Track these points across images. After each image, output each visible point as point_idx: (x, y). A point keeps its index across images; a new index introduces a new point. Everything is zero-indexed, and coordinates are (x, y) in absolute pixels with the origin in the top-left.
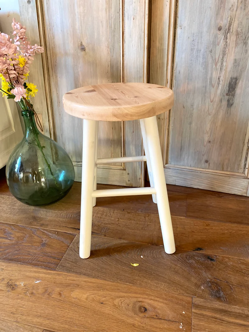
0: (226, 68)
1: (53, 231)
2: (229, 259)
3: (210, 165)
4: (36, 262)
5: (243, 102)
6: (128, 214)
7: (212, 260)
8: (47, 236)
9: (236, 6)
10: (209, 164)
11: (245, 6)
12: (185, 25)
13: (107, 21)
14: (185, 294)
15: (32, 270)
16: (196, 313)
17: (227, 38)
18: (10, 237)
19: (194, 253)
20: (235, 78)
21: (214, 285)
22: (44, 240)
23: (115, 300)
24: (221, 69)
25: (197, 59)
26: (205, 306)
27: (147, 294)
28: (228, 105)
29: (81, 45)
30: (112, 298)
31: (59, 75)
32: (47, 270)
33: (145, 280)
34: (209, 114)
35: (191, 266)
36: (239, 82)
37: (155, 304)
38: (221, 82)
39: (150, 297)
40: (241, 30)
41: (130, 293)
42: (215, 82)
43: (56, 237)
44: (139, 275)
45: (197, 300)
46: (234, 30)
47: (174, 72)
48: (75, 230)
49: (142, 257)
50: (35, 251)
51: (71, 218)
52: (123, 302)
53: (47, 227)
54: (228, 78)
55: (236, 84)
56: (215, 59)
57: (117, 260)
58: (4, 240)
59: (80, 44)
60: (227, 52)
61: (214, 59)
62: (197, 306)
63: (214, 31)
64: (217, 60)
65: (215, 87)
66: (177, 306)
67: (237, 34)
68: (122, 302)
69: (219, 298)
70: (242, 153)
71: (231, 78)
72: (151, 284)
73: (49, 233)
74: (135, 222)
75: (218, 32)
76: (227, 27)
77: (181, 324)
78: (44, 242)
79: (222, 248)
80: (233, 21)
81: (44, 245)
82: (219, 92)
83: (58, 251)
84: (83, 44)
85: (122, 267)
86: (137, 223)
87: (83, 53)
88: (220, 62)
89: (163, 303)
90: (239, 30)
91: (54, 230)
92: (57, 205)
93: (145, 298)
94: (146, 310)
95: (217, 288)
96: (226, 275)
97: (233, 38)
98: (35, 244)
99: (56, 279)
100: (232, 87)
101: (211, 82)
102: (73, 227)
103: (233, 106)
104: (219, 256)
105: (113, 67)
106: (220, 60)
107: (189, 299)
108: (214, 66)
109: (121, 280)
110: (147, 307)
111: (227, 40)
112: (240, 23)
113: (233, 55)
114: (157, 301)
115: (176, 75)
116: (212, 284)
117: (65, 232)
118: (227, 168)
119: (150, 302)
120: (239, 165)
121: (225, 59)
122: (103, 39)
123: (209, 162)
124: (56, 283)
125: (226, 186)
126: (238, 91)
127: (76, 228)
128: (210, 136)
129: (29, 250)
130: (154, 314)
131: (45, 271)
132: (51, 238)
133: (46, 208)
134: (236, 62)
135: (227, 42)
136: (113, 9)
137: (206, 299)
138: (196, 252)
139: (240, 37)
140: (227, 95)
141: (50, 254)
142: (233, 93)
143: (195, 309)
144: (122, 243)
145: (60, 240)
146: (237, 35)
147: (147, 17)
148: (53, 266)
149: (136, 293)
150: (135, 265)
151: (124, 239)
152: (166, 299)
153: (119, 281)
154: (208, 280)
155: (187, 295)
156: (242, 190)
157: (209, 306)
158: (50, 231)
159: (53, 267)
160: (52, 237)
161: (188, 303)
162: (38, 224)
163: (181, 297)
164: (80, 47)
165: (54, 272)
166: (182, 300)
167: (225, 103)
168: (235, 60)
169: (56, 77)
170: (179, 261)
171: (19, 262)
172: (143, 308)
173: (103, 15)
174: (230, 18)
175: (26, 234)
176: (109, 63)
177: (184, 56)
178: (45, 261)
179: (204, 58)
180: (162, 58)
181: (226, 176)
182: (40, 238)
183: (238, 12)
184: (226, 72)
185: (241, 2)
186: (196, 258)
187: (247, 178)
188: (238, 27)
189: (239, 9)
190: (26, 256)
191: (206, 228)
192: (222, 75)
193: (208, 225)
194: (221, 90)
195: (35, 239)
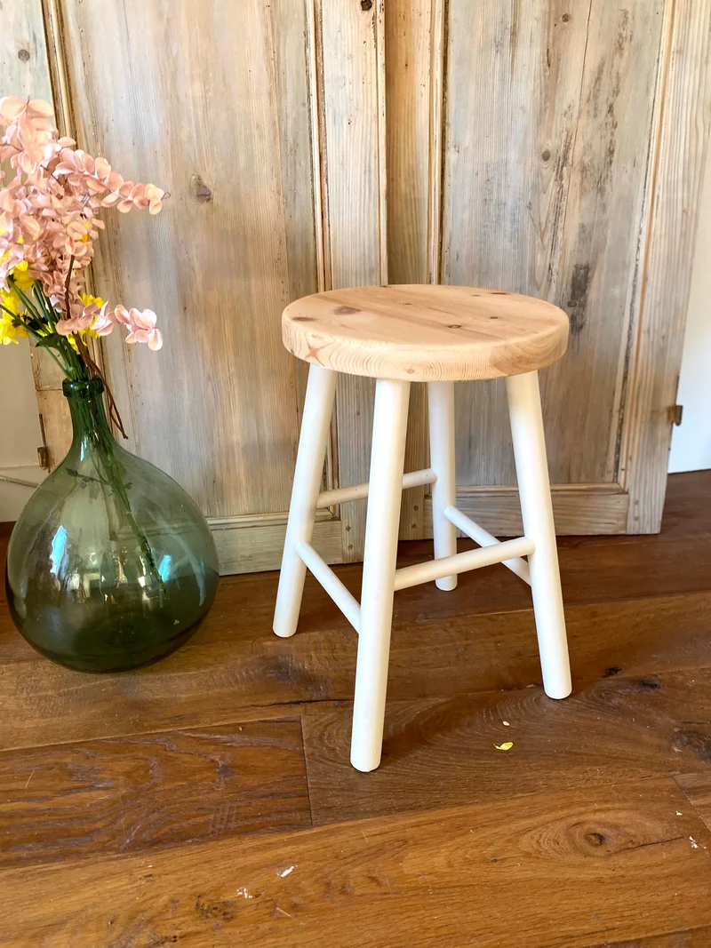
0: (565, 244)
1: (225, 726)
2: (683, 675)
4: (240, 823)
5: (604, 319)
6: (400, 632)
7: (654, 686)
8: (216, 744)
9: (577, 108)
11: (596, 109)
12: (467, 145)
13: (274, 124)
14: (655, 774)
15: (242, 846)
16: (703, 806)
17: (561, 178)
18: (102, 780)
19: (610, 682)
20: (585, 268)
21: (693, 737)
22: (217, 758)
23: (518, 841)
24: (553, 247)
25: (499, 224)
27: (580, 804)
28: (572, 328)
29: (199, 183)
30: (509, 841)
31: (126, 272)
32: (290, 831)
33: (553, 774)
35: (621, 711)
36: (593, 276)
37: (609, 817)
38: (555, 277)
39: (591, 807)
40: (591, 161)
41: (540, 813)
42: (540, 275)
43: (247, 742)
44: (530, 768)
45: (687, 779)
46: (577, 161)
47: (445, 255)
48: (286, 706)
49: (506, 723)
50: (214, 796)
51: (250, 678)
52: (541, 841)
53: (198, 722)
54: (569, 266)
55: (587, 279)
56: (540, 224)
57: (456, 748)
58: (84, 795)
59: (193, 183)
60: (564, 208)
61: (537, 224)
62: (694, 791)
63: (533, 160)
64: (543, 225)
65: (543, 288)
66: (657, 805)
67: (584, 170)
68: (537, 842)
70: (608, 435)
71: (576, 267)
72: (571, 779)
73: (218, 736)
74: (429, 647)
75: (544, 164)
76: (561, 153)
77: (691, 838)
78: (221, 763)
79: (654, 656)
80: (573, 141)
81: (226, 770)
82: (552, 298)
83: (284, 774)
84: (205, 182)
85: (478, 761)
86: (437, 649)
87: (204, 207)
88: (551, 232)
89: (625, 809)
90: (587, 160)
92: (182, 655)
93: (581, 814)
94: (601, 838)
95: (704, 741)
96: (701, 709)
97: (576, 178)
98: (198, 777)
99: (331, 846)
100: (579, 286)
101: (532, 277)
102: (276, 702)
103: (583, 329)
104: (660, 674)
105: (294, 244)
106: (550, 225)
107: (668, 782)
108: (538, 241)
109: (498, 791)
110: (600, 830)
111: (563, 182)
112: (588, 147)
113: (577, 214)
114: (608, 810)
115: (449, 263)
116: (689, 737)
117: (262, 721)
118: (579, 475)
119: (598, 816)
120: (604, 465)
121: (560, 225)
122: (264, 169)
124: (341, 857)
125: (581, 519)
126: (593, 294)
127: (287, 701)
129: (193, 798)
130: (624, 840)
131: (286, 837)
132: (231, 746)
133: (152, 671)
134: (584, 232)
135: (562, 186)
136: (290, 96)
137: (698, 771)
138: (611, 678)
139: (589, 177)
140: (569, 304)
141: (262, 788)
142: (582, 300)
143: (695, 798)
144: (435, 707)
145: (265, 746)
146: (582, 172)
147: (382, 120)
148: (297, 816)
149: (552, 810)
150: (506, 747)
151: (434, 695)
152: (625, 800)
153: (497, 796)
154: (676, 730)
155: (658, 775)
156: (615, 521)
158: (219, 730)
159: (301, 819)
160: (234, 744)
161: (673, 791)
162: (162, 719)
163: (650, 784)
164: (195, 191)
165: (315, 830)
166: (656, 789)
168: (582, 227)
169: (117, 275)
170: (591, 708)
171: (188, 839)
172: (593, 838)
173: (260, 108)
174: (565, 133)
175: (146, 759)
176: (284, 234)
177: (466, 215)
178: (264, 812)
179: (513, 221)
180: (416, 221)
181: (578, 496)
182: (200, 755)
183: (583, 121)
184: (564, 252)
185: (589, 99)
186: (620, 691)
187: (624, 492)
188: (584, 154)
189: (584, 114)
190: (194, 817)
191: (595, 623)
192: (556, 261)
193: (594, 614)
194: (557, 294)
195: (184, 762)
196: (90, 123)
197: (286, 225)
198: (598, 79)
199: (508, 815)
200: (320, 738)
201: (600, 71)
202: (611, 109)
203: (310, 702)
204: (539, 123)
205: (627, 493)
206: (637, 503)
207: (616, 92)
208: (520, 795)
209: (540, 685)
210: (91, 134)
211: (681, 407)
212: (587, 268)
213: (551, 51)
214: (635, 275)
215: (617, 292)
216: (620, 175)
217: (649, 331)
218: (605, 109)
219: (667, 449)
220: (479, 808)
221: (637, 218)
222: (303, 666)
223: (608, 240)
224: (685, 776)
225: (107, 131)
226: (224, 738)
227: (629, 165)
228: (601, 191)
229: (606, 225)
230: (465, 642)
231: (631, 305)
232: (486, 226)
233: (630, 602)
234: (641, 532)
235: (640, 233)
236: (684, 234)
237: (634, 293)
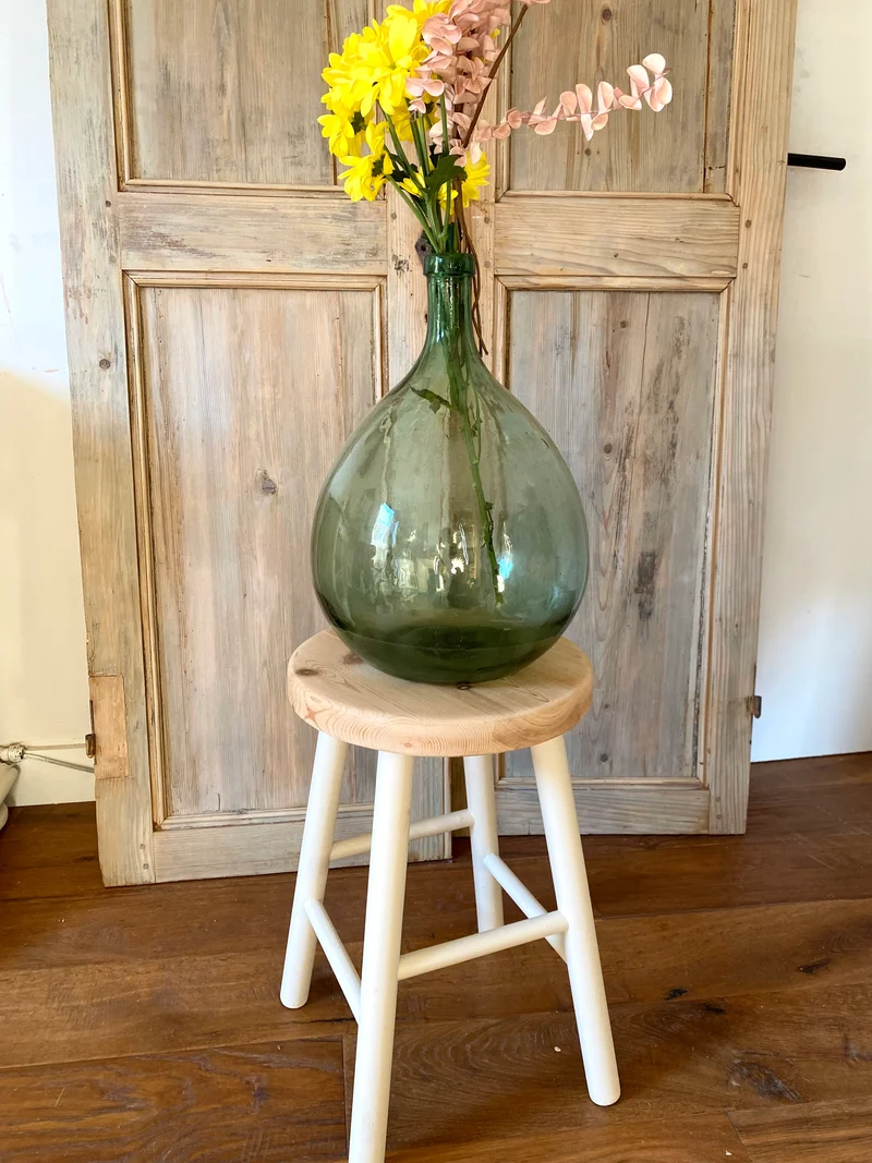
0: (629, 533)
1: (263, 1044)
2: (752, 999)
3: (615, 766)
4: (273, 1151)
5: (673, 607)
7: (719, 1011)
8: (253, 1064)
9: (637, 405)
10: (611, 763)
11: (656, 406)
13: (340, 424)
14: (708, 1110)
16: (754, 1146)
17: (624, 469)
18: (134, 1100)
19: (672, 1006)
20: (651, 555)
21: (754, 1069)
22: (251, 1079)
24: (618, 534)
26: (763, 1124)
28: (641, 613)
29: (265, 477)
31: (188, 560)
34: (601, 639)
35: (680, 1039)
36: (660, 562)
37: (656, 1156)
38: (621, 563)
39: (638, 1145)
40: (653, 453)
41: (584, 1149)
42: (606, 562)
43: (285, 1062)
45: (742, 1116)
46: (639, 454)
48: (328, 1025)
49: (557, 1049)
50: (247, 1120)
53: (235, 1039)
54: (635, 553)
55: (653, 566)
56: (604, 513)
58: (114, 1115)
59: (259, 477)
60: (628, 497)
61: (600, 513)
62: (748, 1130)
63: (595, 452)
64: (607, 515)
65: (608, 575)
66: (707, 1144)
67: (646, 462)
69: (779, 1096)
70: (684, 725)
71: (642, 554)
73: (255, 1056)
75: (606, 456)
76: (623, 447)
78: (257, 1085)
80: (634, 435)
81: (262, 1093)
82: (617, 585)
83: (321, 1099)
84: (271, 477)
87: (269, 499)
88: (615, 519)
89: (672, 1147)
90: (649, 452)
91: (265, 1040)
93: (626, 1150)
95: (765, 1074)
96: (766, 1038)
97: (639, 469)
98: (232, 1100)
100: (646, 573)
101: (598, 563)
102: (318, 1018)
103: (652, 615)
104: (727, 998)
106: (614, 514)
107: (722, 1119)
108: (602, 529)
109: (542, 1124)
111: (626, 473)
112: (651, 439)
113: (641, 503)
114: (655, 1147)
116: (749, 1069)
117: (300, 1040)
118: (655, 770)
119: (644, 1154)
120: (681, 757)
121: (625, 513)
122: (329, 464)
123: (610, 759)
125: (658, 816)
126: (660, 582)
127: (330, 1018)
128: (607, 690)
129: (227, 1123)
132: (269, 1067)
134: (649, 520)
135: (625, 477)
137: (754, 1107)
138: (675, 1001)
139: (652, 467)
140: (636, 591)
141: (298, 1114)
142: (649, 586)
143: (747, 1137)
144: (484, 1029)
145: (303, 1067)
148: (332, 1145)
149: (597, 1145)
151: (484, 1015)
152: (674, 1137)
153: (540, 1130)
154: (737, 1061)
155: (712, 1110)
156: (696, 820)
157: (771, 1121)
158: (254, 1048)
159: (337, 1148)
160: (271, 1065)
161: (725, 1127)
162: (197, 1035)
163: (701, 1121)
164: (261, 484)
166: (707, 1126)
167: (633, 611)
168: (647, 515)
169: (179, 563)
173: (328, 408)
174: (627, 427)
175: (180, 1079)
178: (299, 1140)
181: (655, 791)
182: (235, 1076)
183: (644, 417)
184: (630, 540)
185: (649, 397)
186: (682, 1016)
187: (704, 788)
188: (647, 447)
189: (645, 411)
190: (226, 1142)
191: (664, 937)
192: (621, 549)
193: (664, 928)
194: (622, 581)
195: (218, 1083)
196: (163, 422)
198: (657, 379)
199: (552, 1151)
201: (659, 370)
202: (671, 406)
204: (601, 419)
205: (708, 789)
206: (718, 799)
207: (676, 391)
208: (564, 1128)
210: (162, 432)
211: (760, 698)
212: (653, 556)
213: (610, 354)
214: (704, 563)
215: (686, 579)
216: (684, 466)
217: (720, 619)
218: (666, 405)
219: (747, 743)
220: (521, 1141)
221: (703, 509)
223: (674, 529)
224: (740, 1112)
225: (178, 428)
226: (262, 1057)
227: (692, 458)
228: (665, 481)
229: (671, 514)
230: (522, 957)
231: (701, 592)
233: (704, 915)
234: (725, 832)
235: (707, 521)
236: (752, 524)
237: (703, 581)
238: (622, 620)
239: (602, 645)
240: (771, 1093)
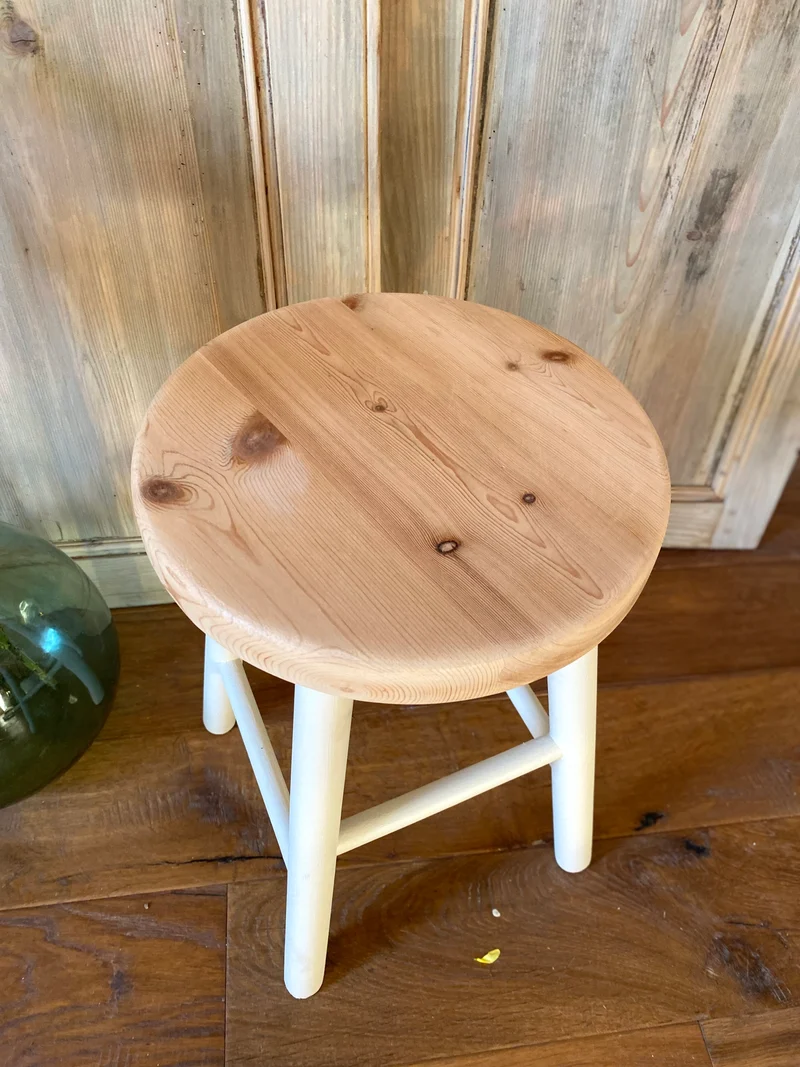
0: (702, 132)
1: (125, 899)
2: (743, 831)
5: (742, 263)
7: (701, 851)
8: (111, 933)
14: (677, 1018)
17: (720, 5)
19: (644, 840)
20: (729, 175)
21: (737, 950)
22: (111, 958)
24: (681, 136)
25: (590, 91)
26: (743, 1042)
28: (688, 273)
33: (546, 1010)
34: (618, 310)
35: (650, 896)
36: (740, 189)
38: (674, 189)
42: (650, 186)
43: (153, 930)
44: (518, 998)
45: (717, 1029)
47: (488, 143)
48: (210, 866)
49: (496, 913)
50: (100, 1028)
51: (167, 808)
53: (90, 891)
54: (703, 171)
55: (728, 195)
56: (664, 93)
57: (424, 956)
60: (714, 64)
61: (658, 93)
62: (723, 1051)
64: (669, 99)
65: (650, 207)
69: (764, 995)
71: (714, 174)
72: (566, 1020)
73: (115, 918)
78: (116, 968)
79: (710, 792)
81: (121, 983)
82: (662, 225)
83: (196, 993)
84: (23, 13)
85: (451, 982)
86: (422, 765)
87: (27, 64)
88: (682, 108)
91: (127, 894)
95: (750, 958)
96: (757, 898)
97: (748, 4)
98: (83, 993)
100: (712, 208)
101: (635, 188)
102: (196, 855)
103: (705, 276)
104: (713, 828)
105: (209, 137)
106: (682, 96)
107: (692, 1032)
108: (656, 125)
109: (470, 1039)
111: (722, 12)
113: (734, 79)
115: (494, 158)
116: (732, 950)
117: (174, 892)
120: (697, 464)
121: (701, 95)
126: (732, 222)
127: (212, 855)
129: (76, 1032)
132: (132, 937)
134: (741, 109)
135: (717, 20)
137: (734, 1013)
138: (646, 831)
140: (690, 236)
141: (166, 1018)
142: (712, 229)
143: (722, 1062)
144: (407, 877)
145: (176, 939)
150: (490, 958)
151: (408, 854)
152: (631, 1060)
153: (468, 1049)
154: (717, 936)
155: (682, 1018)
157: (752, 1036)
158: (118, 906)
160: (135, 934)
161: (696, 1048)
162: (44, 882)
163: (667, 1035)
164: (5, 31)
166: (674, 1044)
167: (677, 268)
168: (740, 100)
170: (612, 889)
175: (19, 957)
176: (188, 118)
177: (532, 73)
179: (617, 87)
180: (437, 80)
182: (89, 953)
184: (698, 147)
186: (655, 858)
187: (719, 500)
191: (640, 723)
192: (681, 162)
193: (641, 707)
194: (672, 218)
195: (68, 965)
197: (191, 101)
200: (250, 930)
203: (242, 858)
205: (722, 502)
206: (733, 513)
208: (498, 1046)
209: (549, 841)
212: (733, 177)
215: (775, 218)
222: (240, 789)
223: (780, 129)
224: (716, 1022)
226: (125, 921)
228: (789, 34)
229: (784, 101)
230: (461, 756)
232: (565, 95)
234: (731, 547)
238: (656, 281)
239: (619, 318)
240: (756, 989)
